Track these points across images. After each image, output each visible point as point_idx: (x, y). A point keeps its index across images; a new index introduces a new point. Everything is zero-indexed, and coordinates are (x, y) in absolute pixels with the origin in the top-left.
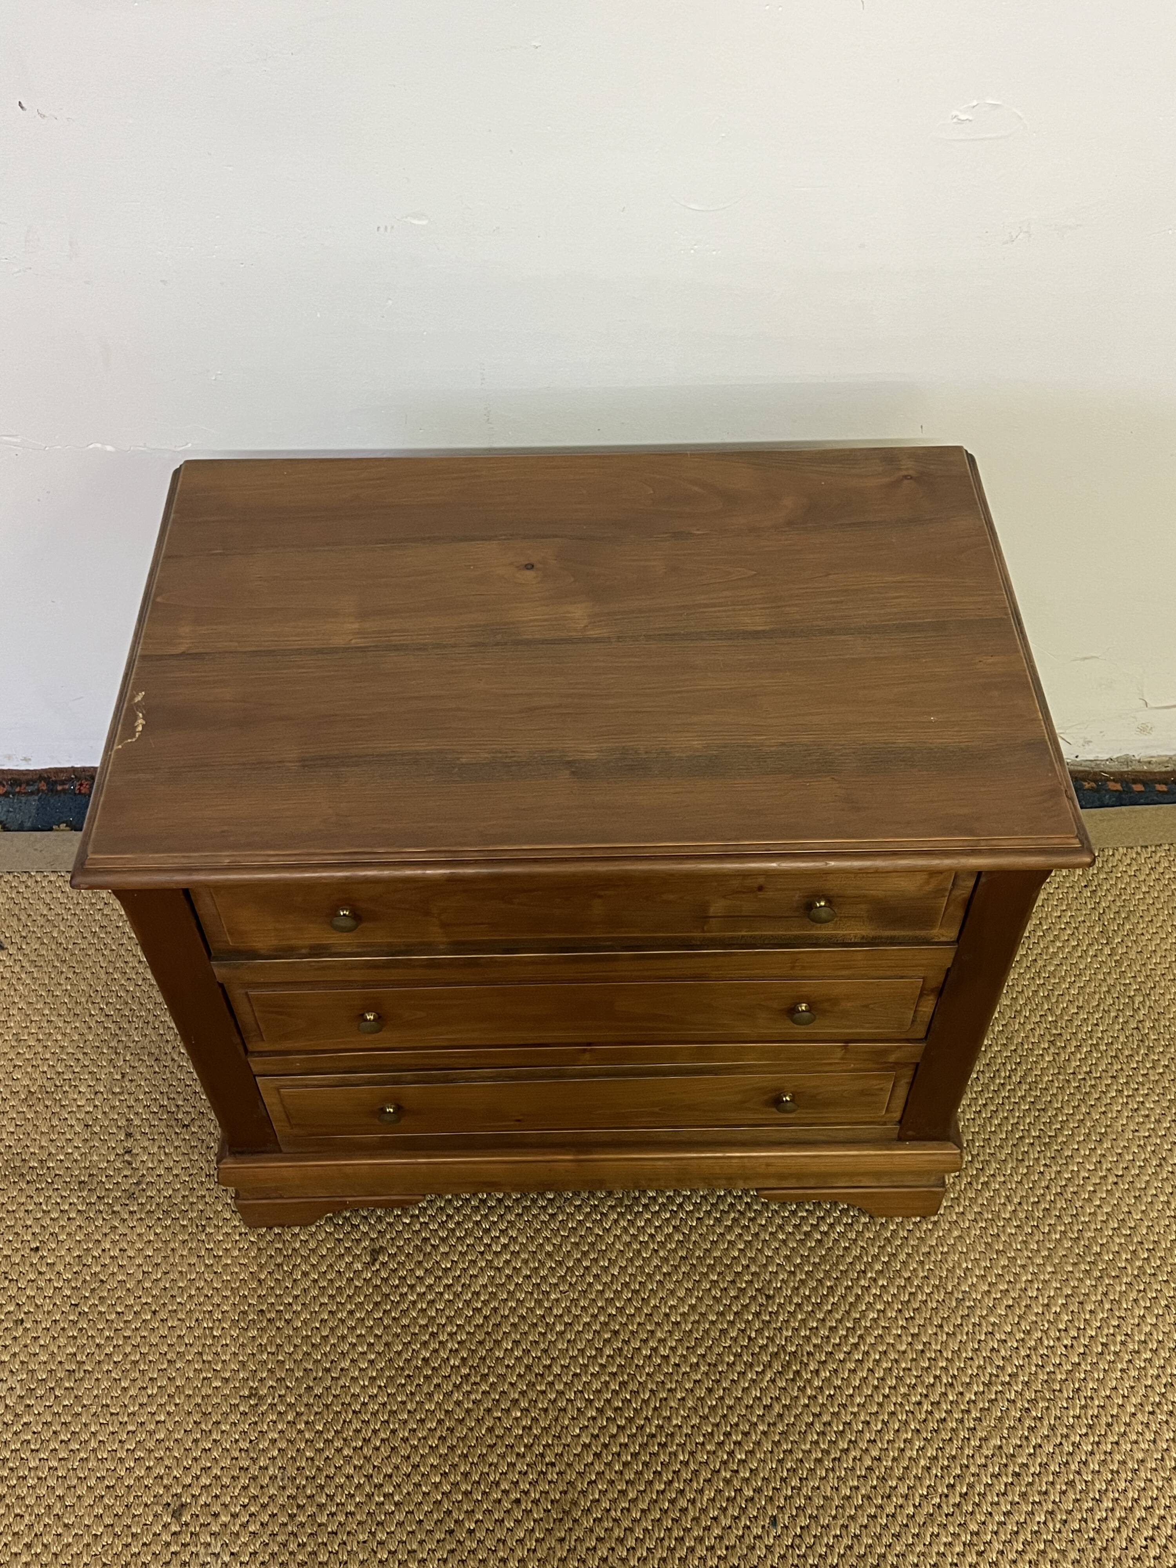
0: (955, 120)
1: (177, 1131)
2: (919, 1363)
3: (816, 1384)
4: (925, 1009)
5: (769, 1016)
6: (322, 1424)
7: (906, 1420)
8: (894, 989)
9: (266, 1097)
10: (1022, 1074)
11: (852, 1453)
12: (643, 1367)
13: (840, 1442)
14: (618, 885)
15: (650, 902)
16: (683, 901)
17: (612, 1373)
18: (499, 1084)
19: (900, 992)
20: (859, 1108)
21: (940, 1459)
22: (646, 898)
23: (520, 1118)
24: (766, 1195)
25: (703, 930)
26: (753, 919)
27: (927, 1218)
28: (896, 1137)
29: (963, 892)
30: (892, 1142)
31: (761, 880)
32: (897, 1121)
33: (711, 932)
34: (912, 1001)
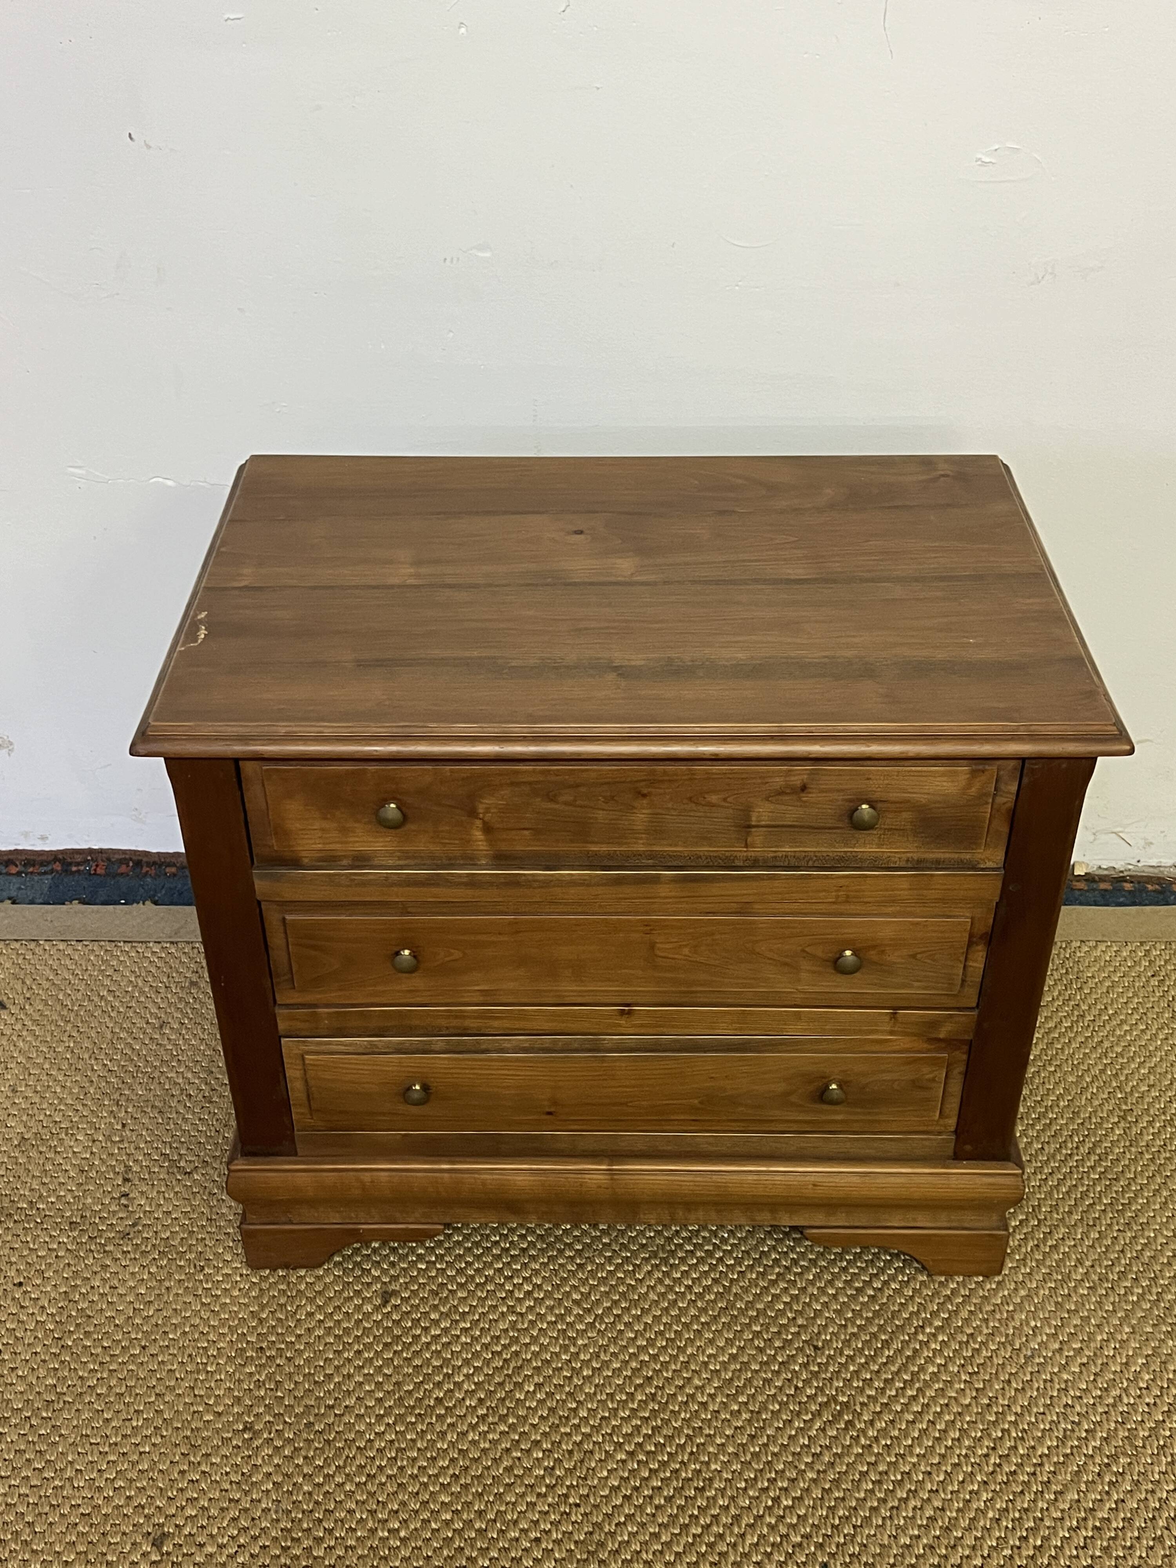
0: (979, 163)
1: (179, 1177)
2: (984, 1417)
3: (871, 1434)
4: (975, 964)
5: (814, 968)
6: (322, 1459)
7: (972, 1472)
8: (942, 932)
9: (289, 1068)
10: (1091, 1145)
11: (912, 1503)
12: (679, 1412)
13: (899, 1492)
14: (662, 781)
15: (694, 805)
16: (727, 805)
17: (644, 1417)
18: (532, 1057)
19: (948, 938)
20: (911, 1108)
21: (1011, 1511)
22: (690, 799)
23: (552, 1110)
24: (814, 1235)
25: (746, 844)
26: (796, 830)
27: (991, 1278)
28: (952, 1154)
29: (1007, 800)
30: (948, 1161)
31: (805, 777)
32: (953, 1131)
33: (754, 847)
34: (961, 950)
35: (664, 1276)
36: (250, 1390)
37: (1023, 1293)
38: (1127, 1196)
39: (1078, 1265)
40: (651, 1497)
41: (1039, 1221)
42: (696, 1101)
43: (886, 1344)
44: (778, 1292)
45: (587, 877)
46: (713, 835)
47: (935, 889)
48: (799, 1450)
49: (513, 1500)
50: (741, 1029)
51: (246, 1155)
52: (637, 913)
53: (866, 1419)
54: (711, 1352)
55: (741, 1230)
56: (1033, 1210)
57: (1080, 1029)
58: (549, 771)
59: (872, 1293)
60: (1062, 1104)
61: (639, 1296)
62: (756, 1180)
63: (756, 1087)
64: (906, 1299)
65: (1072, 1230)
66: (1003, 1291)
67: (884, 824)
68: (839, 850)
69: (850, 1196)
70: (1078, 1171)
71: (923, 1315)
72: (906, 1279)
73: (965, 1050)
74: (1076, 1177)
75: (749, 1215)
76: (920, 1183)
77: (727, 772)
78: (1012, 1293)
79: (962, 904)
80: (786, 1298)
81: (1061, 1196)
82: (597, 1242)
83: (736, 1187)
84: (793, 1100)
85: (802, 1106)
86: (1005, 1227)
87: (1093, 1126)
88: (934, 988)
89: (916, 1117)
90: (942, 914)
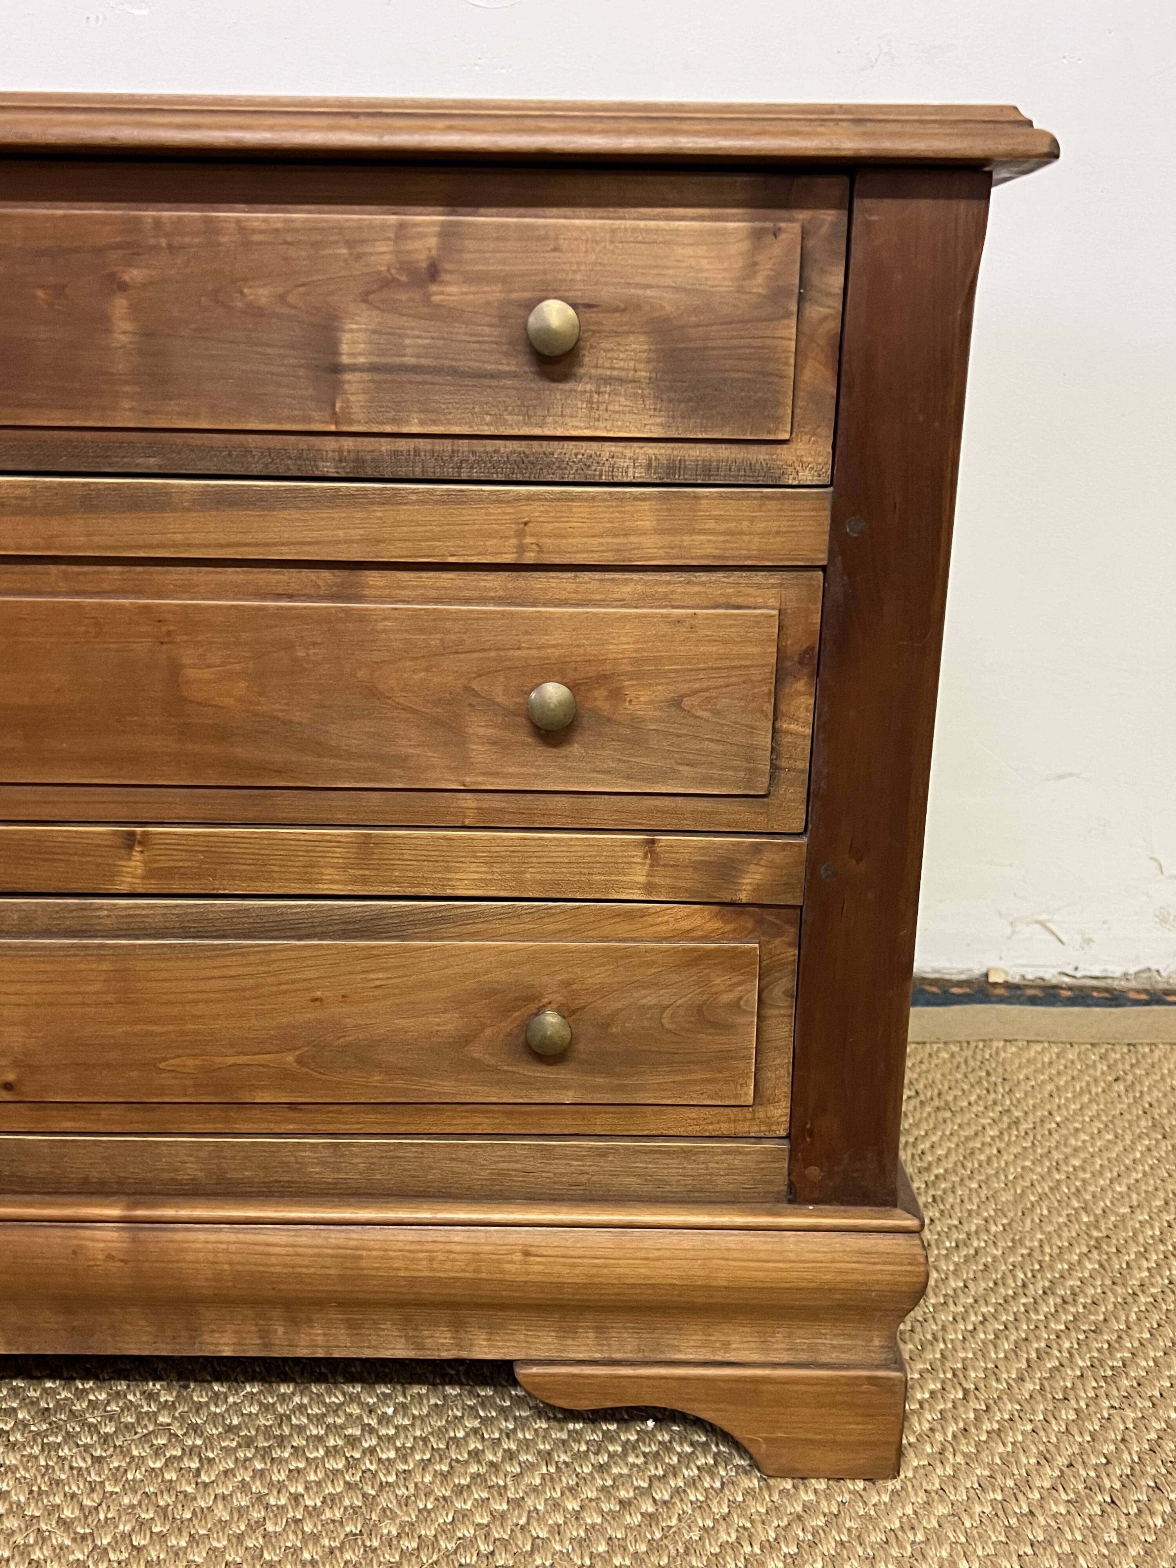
4: (794, 726)
5: (494, 733)
8: (725, 642)
10: (1047, 1284)
16: (285, 310)
19: (740, 657)
20: (699, 1076)
22: (214, 295)
23: (12, 1077)
24: (537, 1380)
25: (335, 413)
26: (428, 378)
27: (880, 1483)
28: (785, 1188)
29: (828, 311)
30: (780, 1205)
31: (433, 242)
32: (783, 1133)
33: (351, 422)
34: (765, 689)
35: (253, 1478)
37: (942, 1510)
38: (1119, 1355)
39: (1043, 1462)
41: (966, 1392)
42: (290, 1058)
44: (468, 1506)
45: (28, 492)
46: (269, 390)
47: (706, 531)
50: (362, 881)
55: (421, 1403)
56: (954, 1375)
57: (1013, 1139)
59: (651, 1509)
60: (993, 1229)
61: (194, 1513)
62: (412, 1242)
63: (405, 1023)
64: (715, 1520)
65: (1027, 1407)
66: (903, 1507)
67: (597, 367)
68: (515, 432)
69: (596, 1280)
70: (1029, 1320)
71: (747, 1549)
72: (717, 1485)
73: (792, 931)
74: (1025, 1327)
75: (411, 1333)
76: (729, 1250)
77: (280, 225)
78: (921, 1511)
79: (760, 577)
80: (482, 1516)
81: (1002, 1355)
82: (146, 1421)
83: (376, 1258)
84: (476, 1055)
85: (496, 1070)
86: (898, 1363)
87: (1047, 1258)
88: (721, 782)
89: (710, 1097)
90: (722, 600)
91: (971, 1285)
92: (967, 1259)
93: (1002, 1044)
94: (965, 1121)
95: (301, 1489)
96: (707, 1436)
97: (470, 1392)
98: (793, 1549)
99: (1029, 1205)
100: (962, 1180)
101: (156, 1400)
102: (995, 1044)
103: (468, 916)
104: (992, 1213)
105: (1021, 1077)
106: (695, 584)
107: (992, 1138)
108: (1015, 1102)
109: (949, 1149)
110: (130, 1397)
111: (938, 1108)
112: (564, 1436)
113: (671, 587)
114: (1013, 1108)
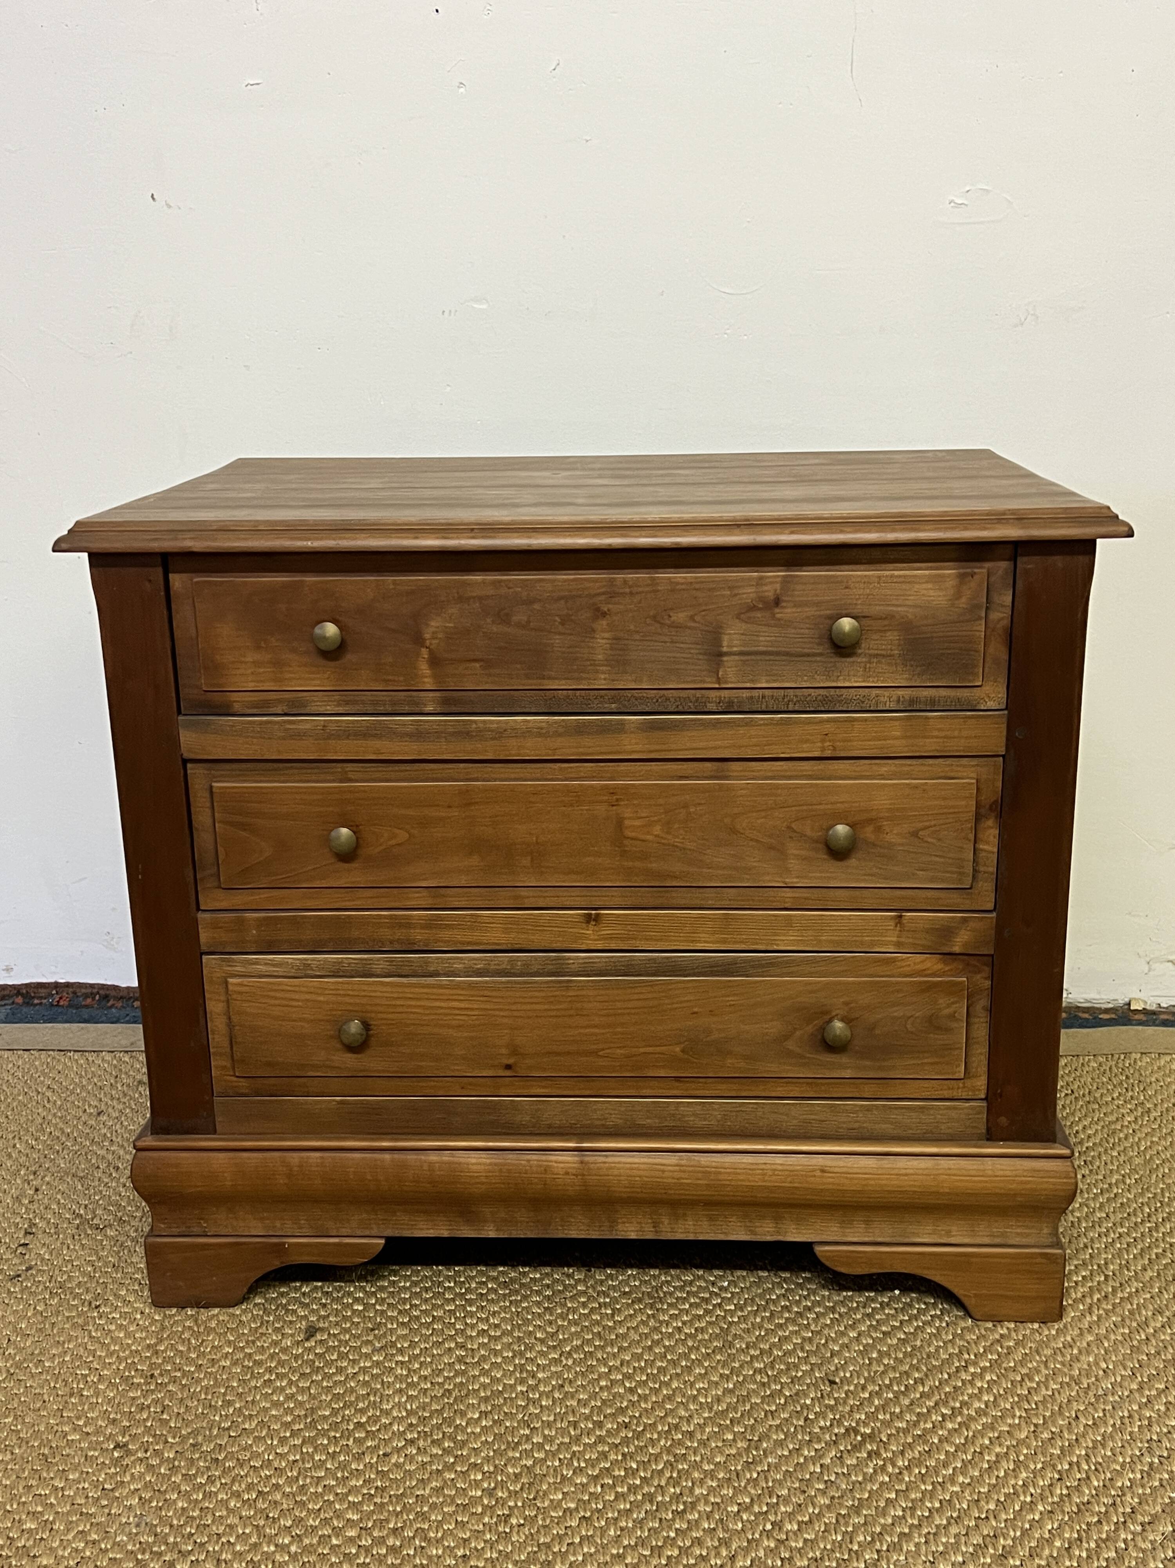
0: (952, 204)
2: (1046, 1450)
3: (901, 1463)
4: (986, 847)
5: (803, 853)
6: (205, 1477)
7: (1032, 1502)
8: (945, 799)
9: (210, 999)
10: (1165, 1215)
11: (954, 1530)
12: (659, 1440)
13: (937, 1517)
14: (623, 594)
15: (658, 625)
16: (693, 624)
17: (613, 1443)
18: (486, 982)
19: (953, 807)
20: (929, 1060)
21: (1084, 1540)
22: (654, 618)
23: (511, 1061)
24: (828, 1254)
25: (718, 678)
26: (772, 657)
27: (1049, 1324)
28: (984, 1131)
29: (1002, 615)
30: (982, 1142)
31: (778, 586)
32: (983, 1096)
33: (726, 682)
34: (969, 825)
35: (648, 1318)
36: (131, 1412)
37: (1090, 1338)
40: (616, 1519)
41: (1106, 1277)
42: (677, 1049)
43: (922, 1381)
44: (787, 1333)
45: (545, 725)
46: (682, 667)
47: (933, 737)
48: (808, 1476)
49: (440, 1518)
50: (724, 941)
51: (157, 1133)
52: (601, 778)
53: (894, 1449)
54: (702, 1385)
55: (745, 1280)
57: (1145, 1122)
58: (500, 581)
59: (903, 1337)
60: (1128, 1181)
61: (616, 1335)
62: (752, 1164)
63: (747, 1027)
64: (944, 1343)
65: (1148, 1285)
66: (1065, 1336)
67: (869, 649)
68: (822, 685)
69: (866, 1188)
70: (1151, 1236)
71: (966, 1356)
72: (944, 1325)
73: (987, 970)
74: (1149, 1240)
75: (748, 1224)
76: (950, 1169)
77: (693, 580)
78: (1076, 1338)
79: (964, 761)
80: (797, 1339)
81: (1132, 1256)
82: (570, 1289)
83: (729, 1173)
84: (791, 1048)
85: (802, 1057)
86: (1058, 1245)
87: (1166, 1200)
88: (943, 881)
89: (937, 1073)
90: (943, 774)
91: (1111, 1215)
92: (1108, 1200)
93: (1139, 1055)
94: (1109, 1111)
95: (680, 1324)
96: (934, 1298)
97: (775, 1275)
98: (995, 1357)
99: (1155, 1166)
100: (1106, 1150)
101: (573, 1278)
102: (1134, 1056)
103: (787, 962)
104: (1128, 1171)
105: (1153, 1079)
106: (925, 765)
107: (1129, 1122)
108: (1147, 1097)
109: (1096, 1130)
110: (556, 1276)
111: (1089, 1102)
112: (842, 1299)
113: (912, 768)
114: (1145, 1102)
